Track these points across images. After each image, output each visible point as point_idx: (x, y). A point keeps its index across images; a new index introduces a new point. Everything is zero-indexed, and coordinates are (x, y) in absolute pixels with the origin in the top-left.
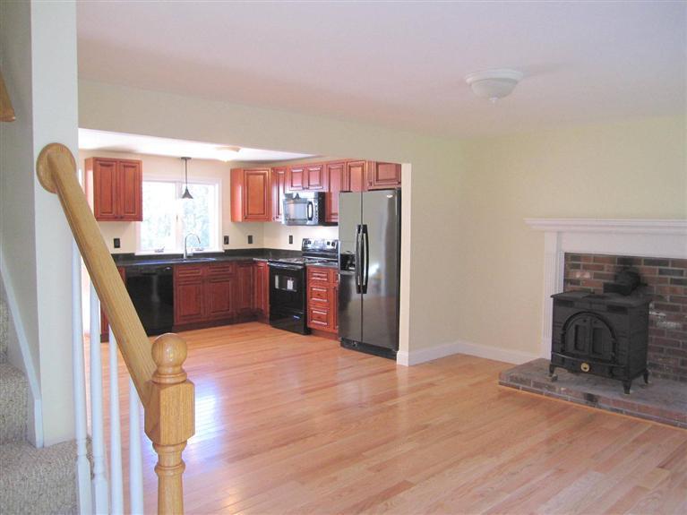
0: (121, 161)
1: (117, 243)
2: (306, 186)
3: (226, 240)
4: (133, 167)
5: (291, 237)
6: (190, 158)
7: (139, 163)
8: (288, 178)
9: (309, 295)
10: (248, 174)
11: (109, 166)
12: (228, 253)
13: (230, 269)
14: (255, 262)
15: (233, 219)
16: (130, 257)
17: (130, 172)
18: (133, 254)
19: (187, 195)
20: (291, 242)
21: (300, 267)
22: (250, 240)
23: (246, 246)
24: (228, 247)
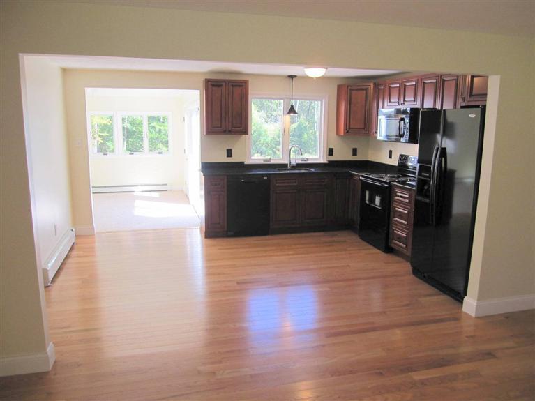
0: (230, 81)
1: (229, 153)
2: (401, 101)
3: (331, 152)
4: (240, 86)
5: (391, 152)
6: (295, 76)
7: (246, 82)
8: (387, 94)
9: (392, 214)
10: (350, 89)
11: (219, 86)
12: (331, 164)
13: (326, 180)
14: (352, 175)
15: (338, 133)
16: (240, 165)
17: (237, 90)
18: (243, 163)
19: (292, 110)
20: (390, 157)
21: (386, 185)
22: (355, 152)
23: (350, 158)
24: (332, 158)
